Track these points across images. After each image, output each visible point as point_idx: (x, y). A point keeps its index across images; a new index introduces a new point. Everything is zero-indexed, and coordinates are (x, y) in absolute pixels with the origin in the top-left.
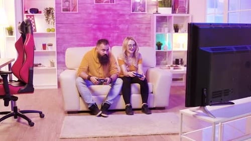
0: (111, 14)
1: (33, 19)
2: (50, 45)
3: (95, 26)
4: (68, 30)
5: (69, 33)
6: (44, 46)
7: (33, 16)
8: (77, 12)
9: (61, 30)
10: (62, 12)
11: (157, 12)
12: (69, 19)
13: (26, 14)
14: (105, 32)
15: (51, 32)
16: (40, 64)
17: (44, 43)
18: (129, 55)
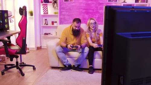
0: (94, 3)
1: (47, 6)
2: (56, 22)
3: (84, 11)
4: (67, 13)
5: (68, 15)
6: (53, 23)
7: (47, 4)
8: (73, 2)
9: (63, 13)
10: (64, 2)
11: (124, 1)
12: (68, 6)
13: (42, 4)
14: (90, 14)
15: (56, 14)
16: (50, 34)
17: (53, 21)
18: (91, 30)
